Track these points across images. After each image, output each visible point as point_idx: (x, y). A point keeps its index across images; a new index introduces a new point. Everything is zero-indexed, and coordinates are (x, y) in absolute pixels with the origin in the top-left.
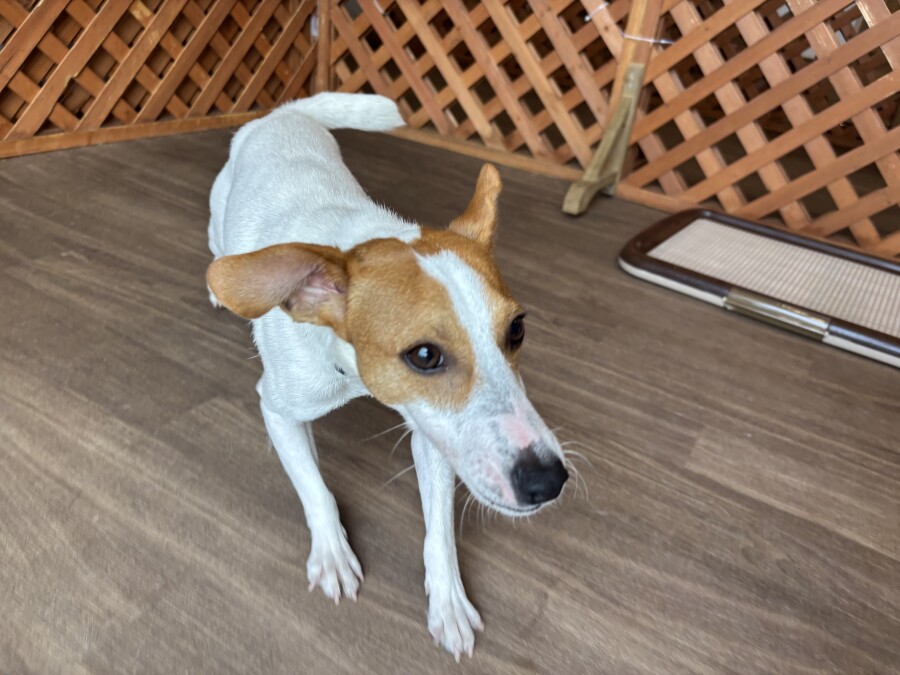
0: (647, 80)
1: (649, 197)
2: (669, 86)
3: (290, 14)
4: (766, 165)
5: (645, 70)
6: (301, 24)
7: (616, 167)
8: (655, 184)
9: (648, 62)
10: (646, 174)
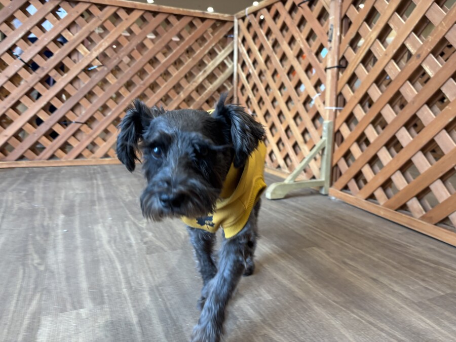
0: (336, 129)
2: (346, 130)
4: (394, 173)
8: (346, 188)
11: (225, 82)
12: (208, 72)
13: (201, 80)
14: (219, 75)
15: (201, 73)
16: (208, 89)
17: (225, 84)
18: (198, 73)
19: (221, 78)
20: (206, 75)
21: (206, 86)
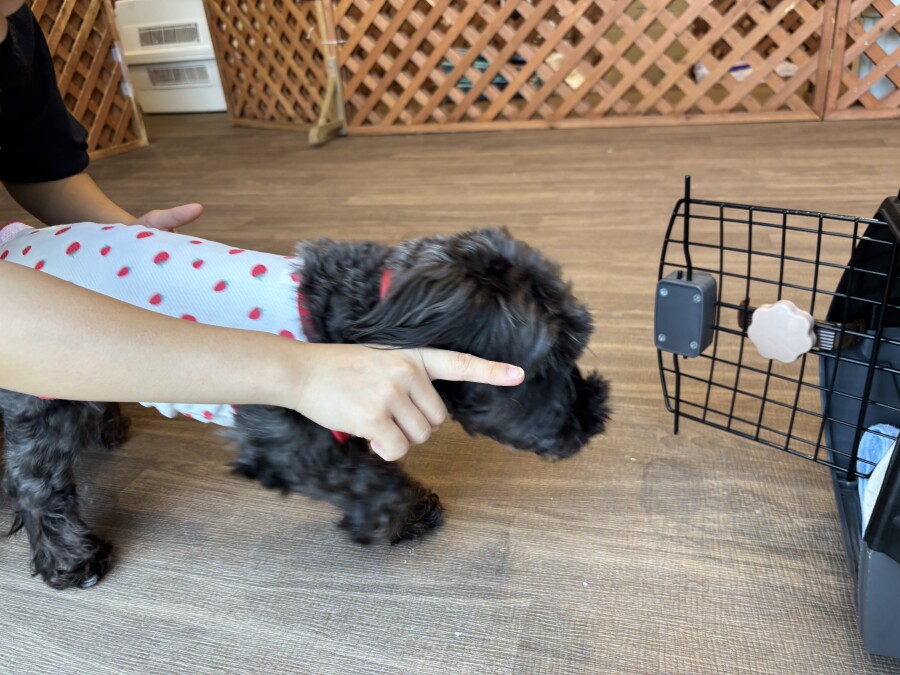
0: (341, 64)
1: (366, 129)
2: (354, 64)
3: (106, 84)
4: (415, 92)
5: (338, 58)
6: (115, 89)
7: (341, 116)
8: (367, 122)
9: (338, 54)
10: (359, 117)
11: (95, 24)
12: (69, 13)
13: (63, 25)
14: (84, 14)
15: (60, 15)
16: (77, 39)
17: (95, 29)
18: (56, 16)
19: (88, 18)
20: (67, 18)
21: (72, 35)
